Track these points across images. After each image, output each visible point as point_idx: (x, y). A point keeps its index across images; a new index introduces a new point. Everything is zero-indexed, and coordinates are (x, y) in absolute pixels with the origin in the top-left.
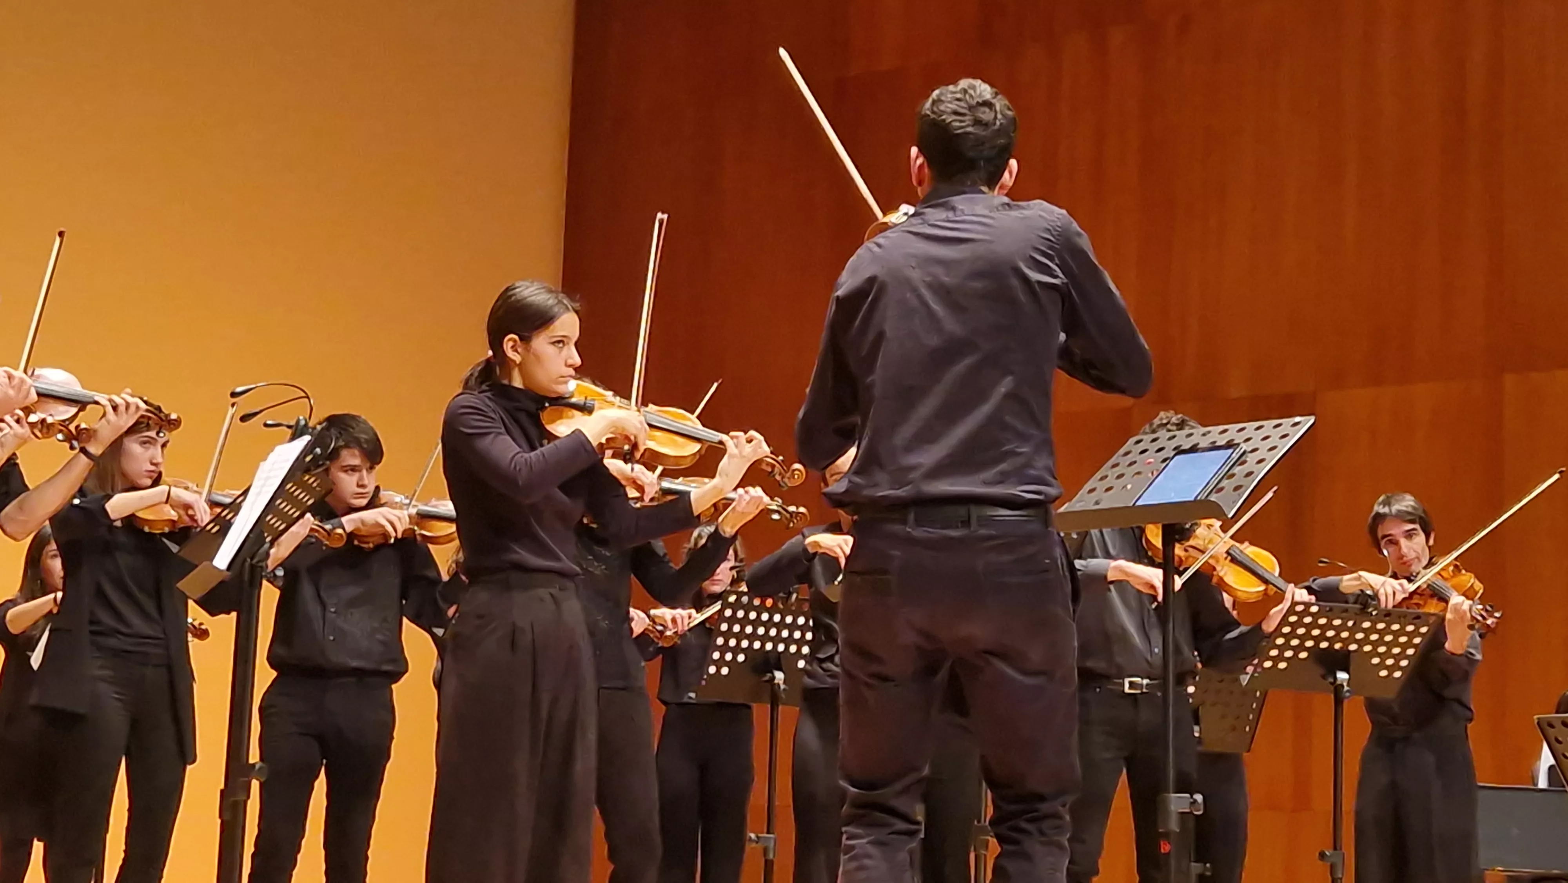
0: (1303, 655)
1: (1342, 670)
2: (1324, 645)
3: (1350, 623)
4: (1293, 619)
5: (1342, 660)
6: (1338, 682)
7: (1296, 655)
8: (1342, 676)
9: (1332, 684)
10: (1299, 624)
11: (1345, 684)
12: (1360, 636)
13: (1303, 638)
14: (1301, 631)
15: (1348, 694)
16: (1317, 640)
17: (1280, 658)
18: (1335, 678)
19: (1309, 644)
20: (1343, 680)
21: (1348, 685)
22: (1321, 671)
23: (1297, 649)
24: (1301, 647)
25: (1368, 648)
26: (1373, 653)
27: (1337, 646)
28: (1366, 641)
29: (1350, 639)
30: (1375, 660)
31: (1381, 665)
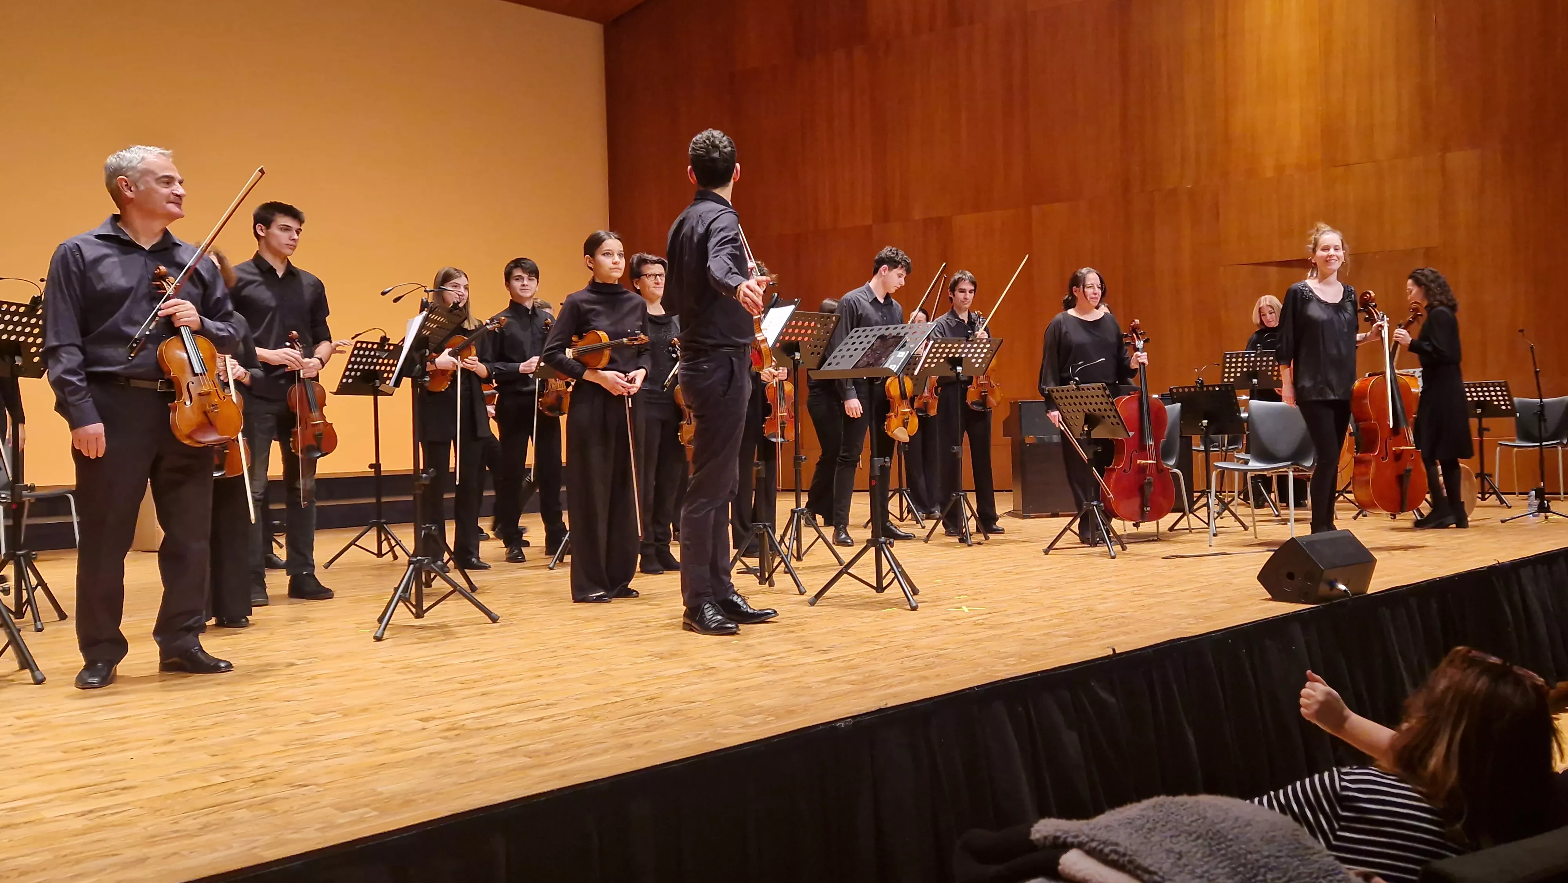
0: (942, 360)
1: (959, 366)
2: (951, 355)
5: (959, 362)
7: (939, 360)
8: (959, 369)
10: (939, 347)
12: (966, 351)
13: (942, 353)
14: (940, 350)
15: (962, 376)
16: (948, 353)
18: (957, 370)
19: (944, 355)
22: (951, 367)
23: (939, 358)
24: (941, 357)
25: (970, 355)
26: (973, 357)
27: (957, 355)
28: (969, 352)
29: (963, 352)
30: (974, 360)
31: (976, 362)
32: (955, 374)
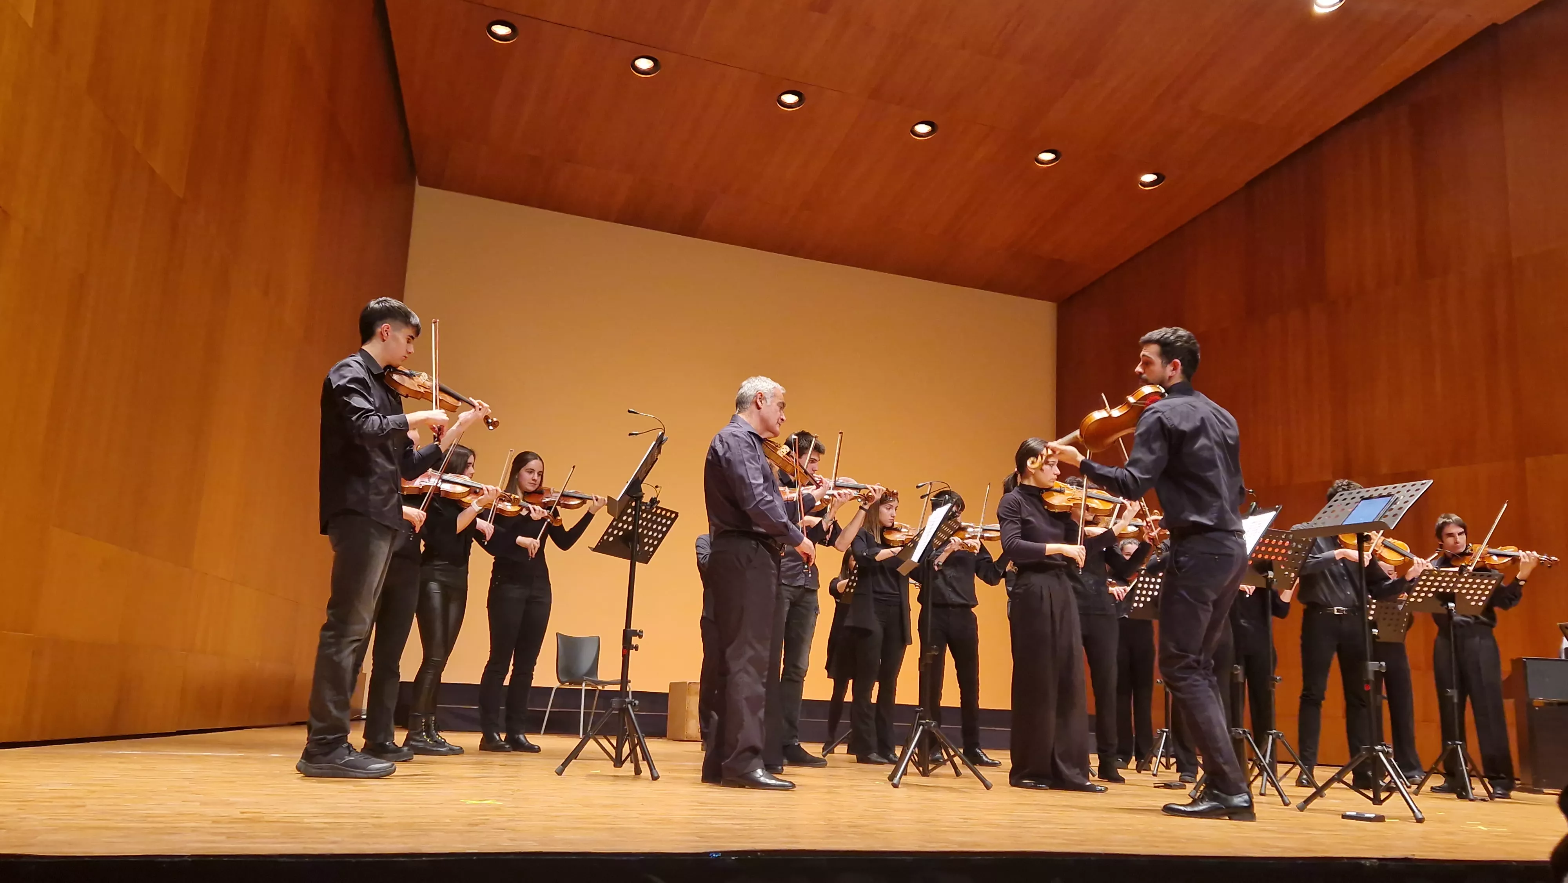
0: (1430, 595)
1: (1451, 602)
2: (1441, 590)
3: (1454, 579)
4: (1424, 578)
5: (1451, 597)
6: (1450, 608)
7: (1426, 595)
8: (1451, 605)
9: (1446, 608)
11: (1453, 609)
12: (1460, 585)
13: (1430, 587)
14: (1428, 583)
15: (1455, 613)
16: (1438, 587)
17: (1418, 596)
18: (1448, 606)
19: (1433, 589)
20: (1452, 607)
21: (1455, 609)
22: (1440, 603)
23: (1427, 592)
24: (1429, 591)
25: (1464, 591)
26: (1467, 594)
27: (1448, 590)
28: (1463, 588)
29: (1455, 587)
30: (1469, 597)
31: (1472, 600)
32: (1445, 612)
